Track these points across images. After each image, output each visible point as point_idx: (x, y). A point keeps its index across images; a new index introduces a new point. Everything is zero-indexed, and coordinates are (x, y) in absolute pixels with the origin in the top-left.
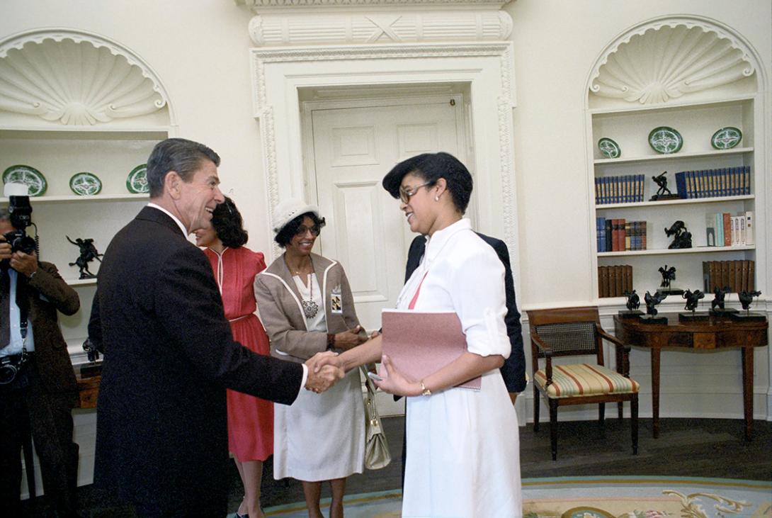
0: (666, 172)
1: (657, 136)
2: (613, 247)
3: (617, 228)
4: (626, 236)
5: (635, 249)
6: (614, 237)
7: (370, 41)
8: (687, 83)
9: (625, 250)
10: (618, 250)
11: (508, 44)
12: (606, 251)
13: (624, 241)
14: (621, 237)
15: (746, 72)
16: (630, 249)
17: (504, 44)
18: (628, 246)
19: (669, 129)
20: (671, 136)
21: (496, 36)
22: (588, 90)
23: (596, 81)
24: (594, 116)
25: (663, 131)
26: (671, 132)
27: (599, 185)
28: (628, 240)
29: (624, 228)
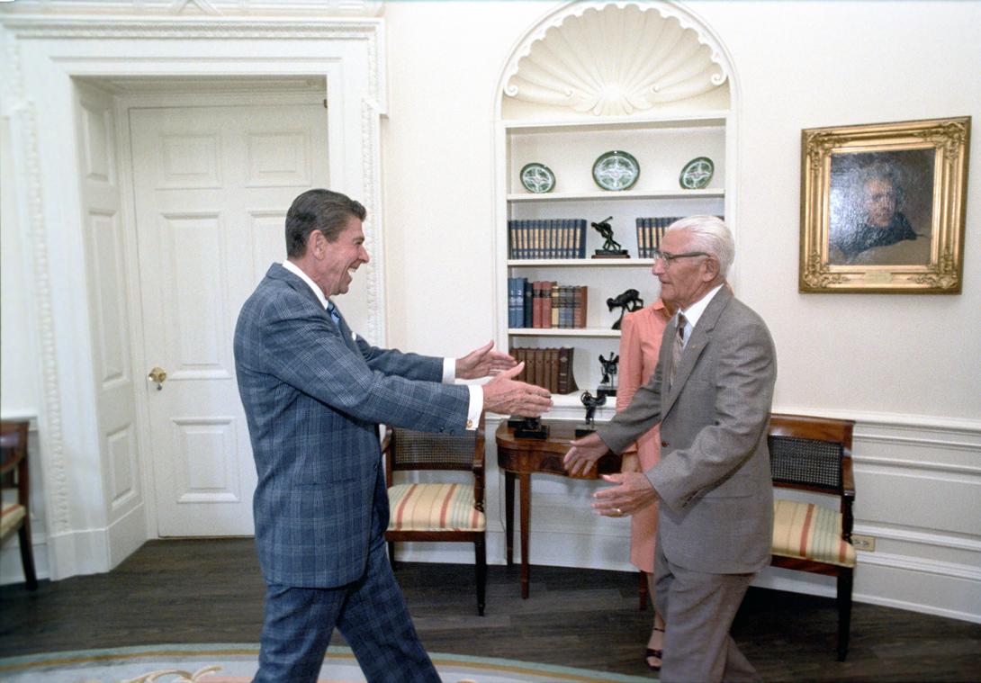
0: (611, 218)
1: (608, 164)
2: (535, 323)
3: (541, 295)
4: (553, 307)
5: (565, 326)
6: (537, 308)
7: (171, 12)
8: (657, 89)
9: (551, 326)
10: (541, 327)
11: (378, 23)
12: (525, 325)
13: (551, 313)
14: (546, 307)
15: (717, 80)
16: (559, 326)
17: (371, 23)
18: (555, 321)
19: (624, 154)
20: (626, 165)
21: (359, 10)
22: (501, 94)
23: (515, 78)
24: (509, 131)
25: (616, 157)
26: (627, 159)
27: (514, 231)
28: (555, 311)
29: (550, 295)
